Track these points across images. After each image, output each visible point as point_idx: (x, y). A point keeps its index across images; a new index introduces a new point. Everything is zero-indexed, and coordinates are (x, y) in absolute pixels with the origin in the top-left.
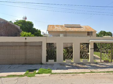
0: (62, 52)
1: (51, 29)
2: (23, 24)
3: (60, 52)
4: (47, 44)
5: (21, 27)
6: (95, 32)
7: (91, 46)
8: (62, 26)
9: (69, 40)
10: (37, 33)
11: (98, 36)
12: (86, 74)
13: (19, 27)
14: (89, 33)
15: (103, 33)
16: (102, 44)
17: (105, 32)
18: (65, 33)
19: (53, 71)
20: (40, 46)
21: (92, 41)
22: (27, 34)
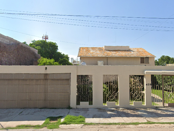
0: (102, 90)
1: (84, 54)
2: (42, 47)
3: (98, 90)
4: (78, 76)
5: (40, 52)
6: (153, 57)
7: (147, 81)
8: (100, 49)
9: (111, 71)
10: (63, 60)
11: (157, 63)
12: (140, 125)
13: (36, 51)
14: (144, 60)
15: (166, 60)
16: (165, 77)
17: (168, 58)
18: (107, 60)
19: (88, 120)
20: (67, 79)
21: (148, 72)
22: (48, 61)
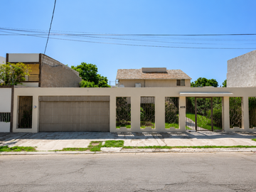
6: (189, 80)
8: (138, 71)
13: (78, 74)
15: (203, 82)
19: (127, 142)
21: (183, 94)
22: (89, 83)
